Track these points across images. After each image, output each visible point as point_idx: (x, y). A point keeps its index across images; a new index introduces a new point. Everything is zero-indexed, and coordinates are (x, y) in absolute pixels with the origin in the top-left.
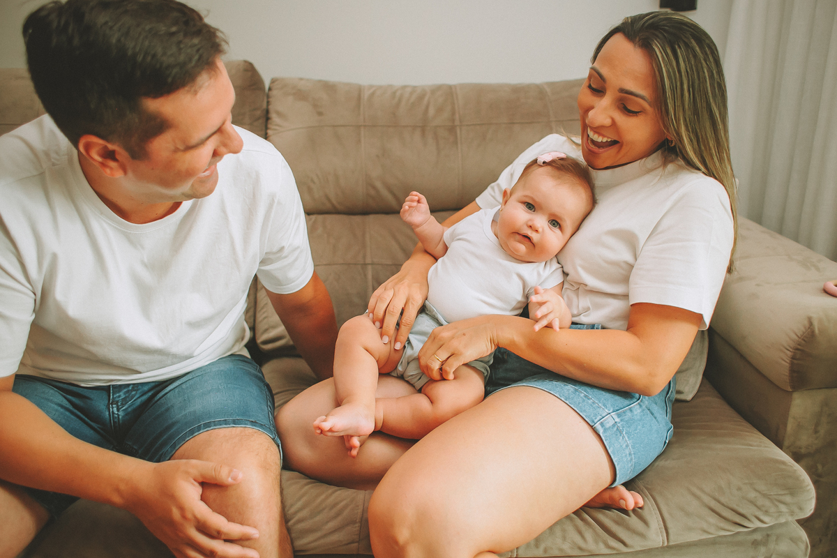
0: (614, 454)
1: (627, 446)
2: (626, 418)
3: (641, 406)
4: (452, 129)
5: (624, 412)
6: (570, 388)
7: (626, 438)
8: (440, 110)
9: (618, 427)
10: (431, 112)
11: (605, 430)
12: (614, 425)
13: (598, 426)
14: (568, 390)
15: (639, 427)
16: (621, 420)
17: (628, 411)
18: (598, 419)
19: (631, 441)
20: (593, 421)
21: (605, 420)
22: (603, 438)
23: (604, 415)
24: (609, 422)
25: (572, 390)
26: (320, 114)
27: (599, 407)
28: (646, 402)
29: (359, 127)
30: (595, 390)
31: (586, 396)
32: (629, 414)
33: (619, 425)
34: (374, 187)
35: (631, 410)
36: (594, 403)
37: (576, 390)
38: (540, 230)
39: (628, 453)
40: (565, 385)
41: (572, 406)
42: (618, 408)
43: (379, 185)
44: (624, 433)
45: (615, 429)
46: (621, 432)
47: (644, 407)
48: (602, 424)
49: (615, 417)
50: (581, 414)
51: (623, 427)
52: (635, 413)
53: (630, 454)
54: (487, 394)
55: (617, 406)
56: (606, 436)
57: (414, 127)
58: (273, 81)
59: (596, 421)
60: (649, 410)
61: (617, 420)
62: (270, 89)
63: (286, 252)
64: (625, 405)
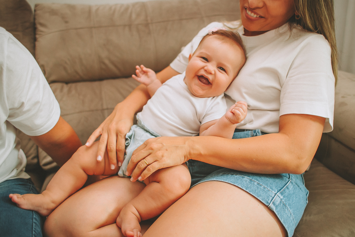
0: (285, 223)
1: (291, 214)
2: (286, 194)
3: (292, 183)
4: (147, 25)
5: (284, 190)
6: (246, 179)
7: (289, 208)
8: (138, 15)
9: (283, 202)
10: (134, 16)
11: (276, 207)
12: (281, 202)
13: (271, 206)
14: (246, 181)
15: (294, 198)
16: (284, 197)
17: (286, 189)
18: (270, 200)
19: (292, 210)
20: (268, 202)
21: (274, 200)
22: (276, 213)
23: (273, 196)
24: (277, 200)
25: (248, 181)
26: (66, 22)
27: (269, 191)
28: (294, 179)
29: (91, 28)
30: (263, 178)
31: (258, 184)
32: (287, 191)
33: (283, 200)
34: (104, 64)
35: (287, 188)
36: (264, 188)
37: (251, 180)
38: (213, 72)
39: (292, 219)
40: (243, 177)
41: (251, 193)
42: (280, 188)
43: (107, 62)
44: (287, 205)
45: (282, 205)
46: (285, 206)
47: (294, 183)
48: (274, 203)
49: (280, 195)
50: (258, 198)
51: (286, 201)
52: (290, 189)
53: (293, 219)
54: (193, 184)
55: (279, 187)
56: (278, 212)
57: (125, 26)
58: (36, 6)
59: (269, 202)
60: (296, 184)
61: (282, 197)
62: (35, 11)
63: (26, 108)
64: (283, 185)
